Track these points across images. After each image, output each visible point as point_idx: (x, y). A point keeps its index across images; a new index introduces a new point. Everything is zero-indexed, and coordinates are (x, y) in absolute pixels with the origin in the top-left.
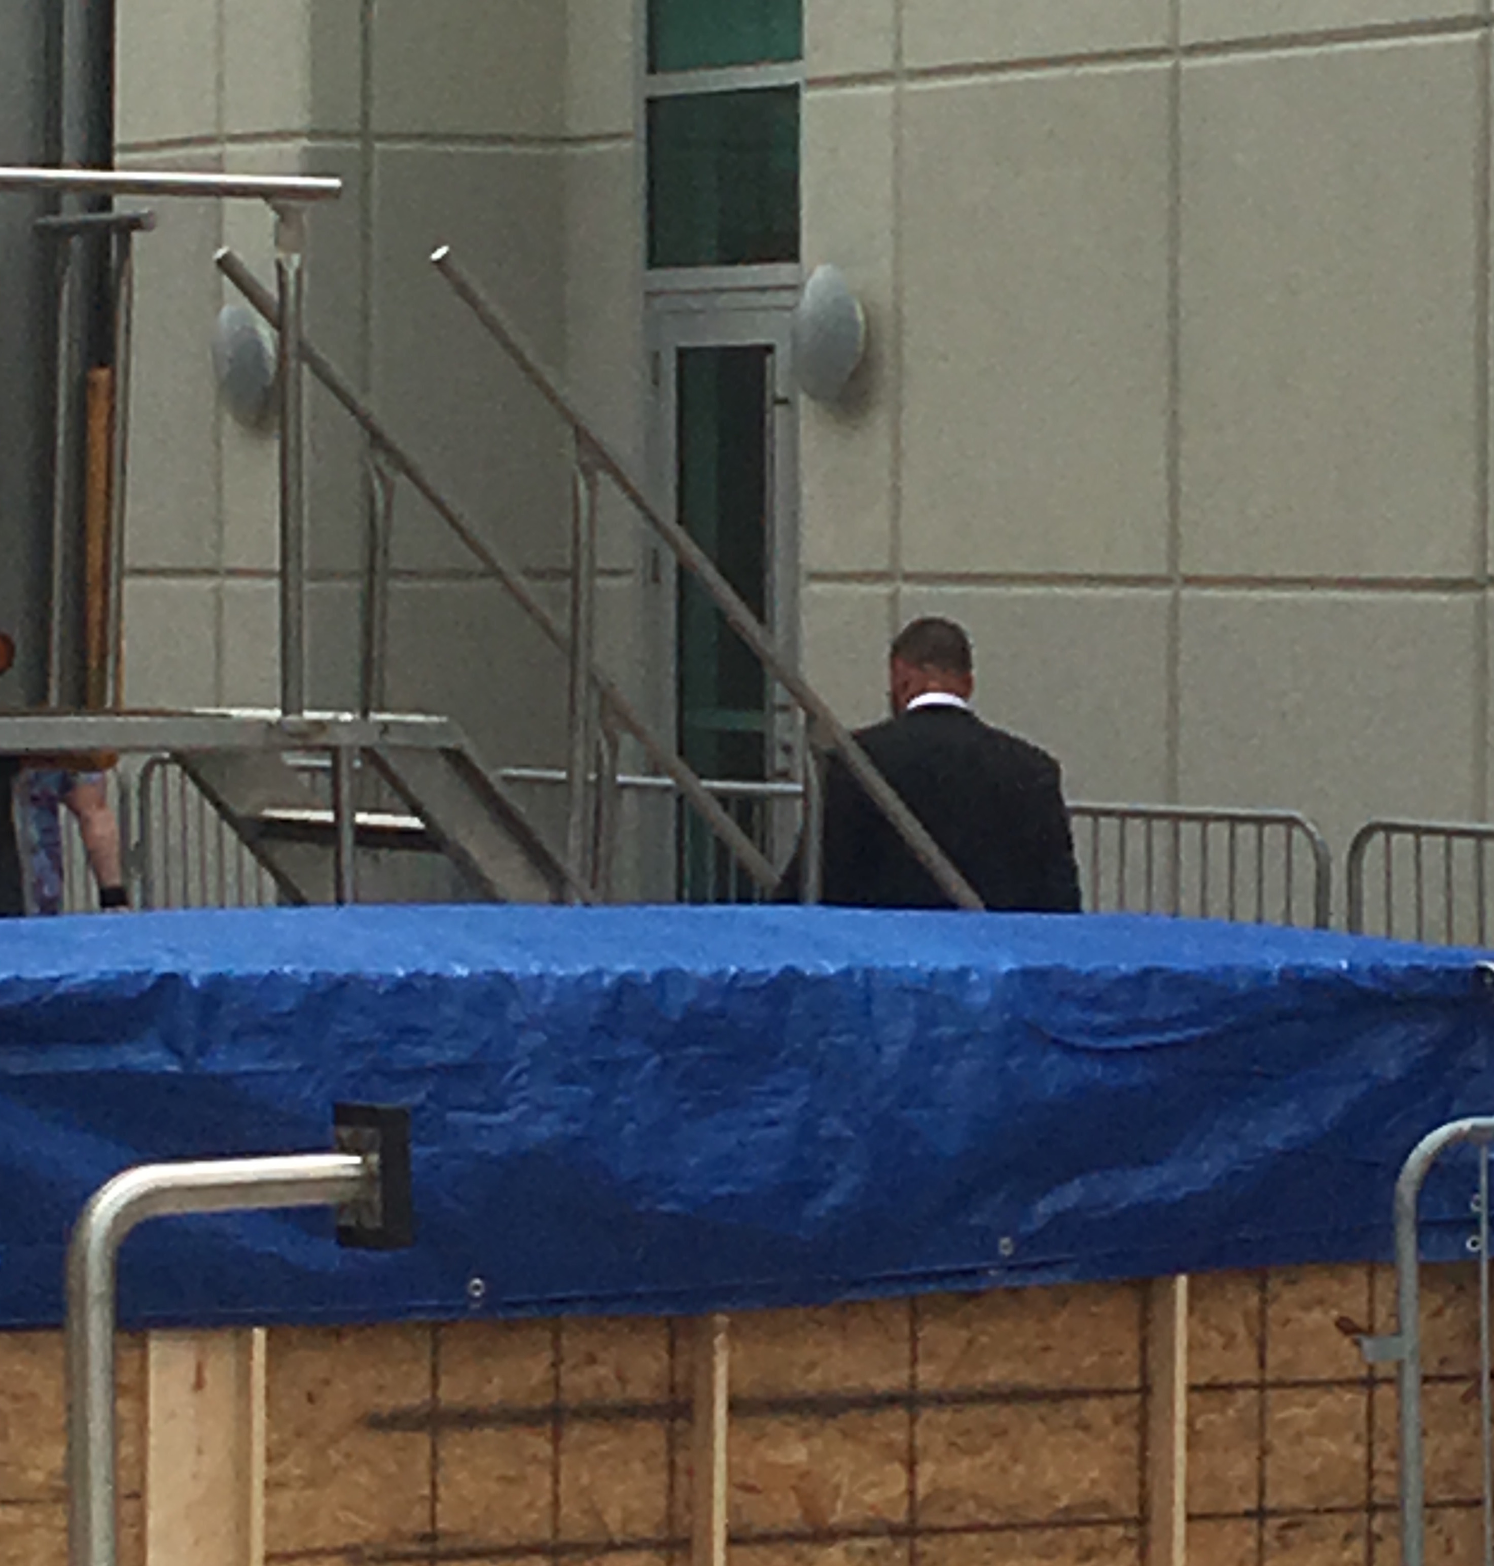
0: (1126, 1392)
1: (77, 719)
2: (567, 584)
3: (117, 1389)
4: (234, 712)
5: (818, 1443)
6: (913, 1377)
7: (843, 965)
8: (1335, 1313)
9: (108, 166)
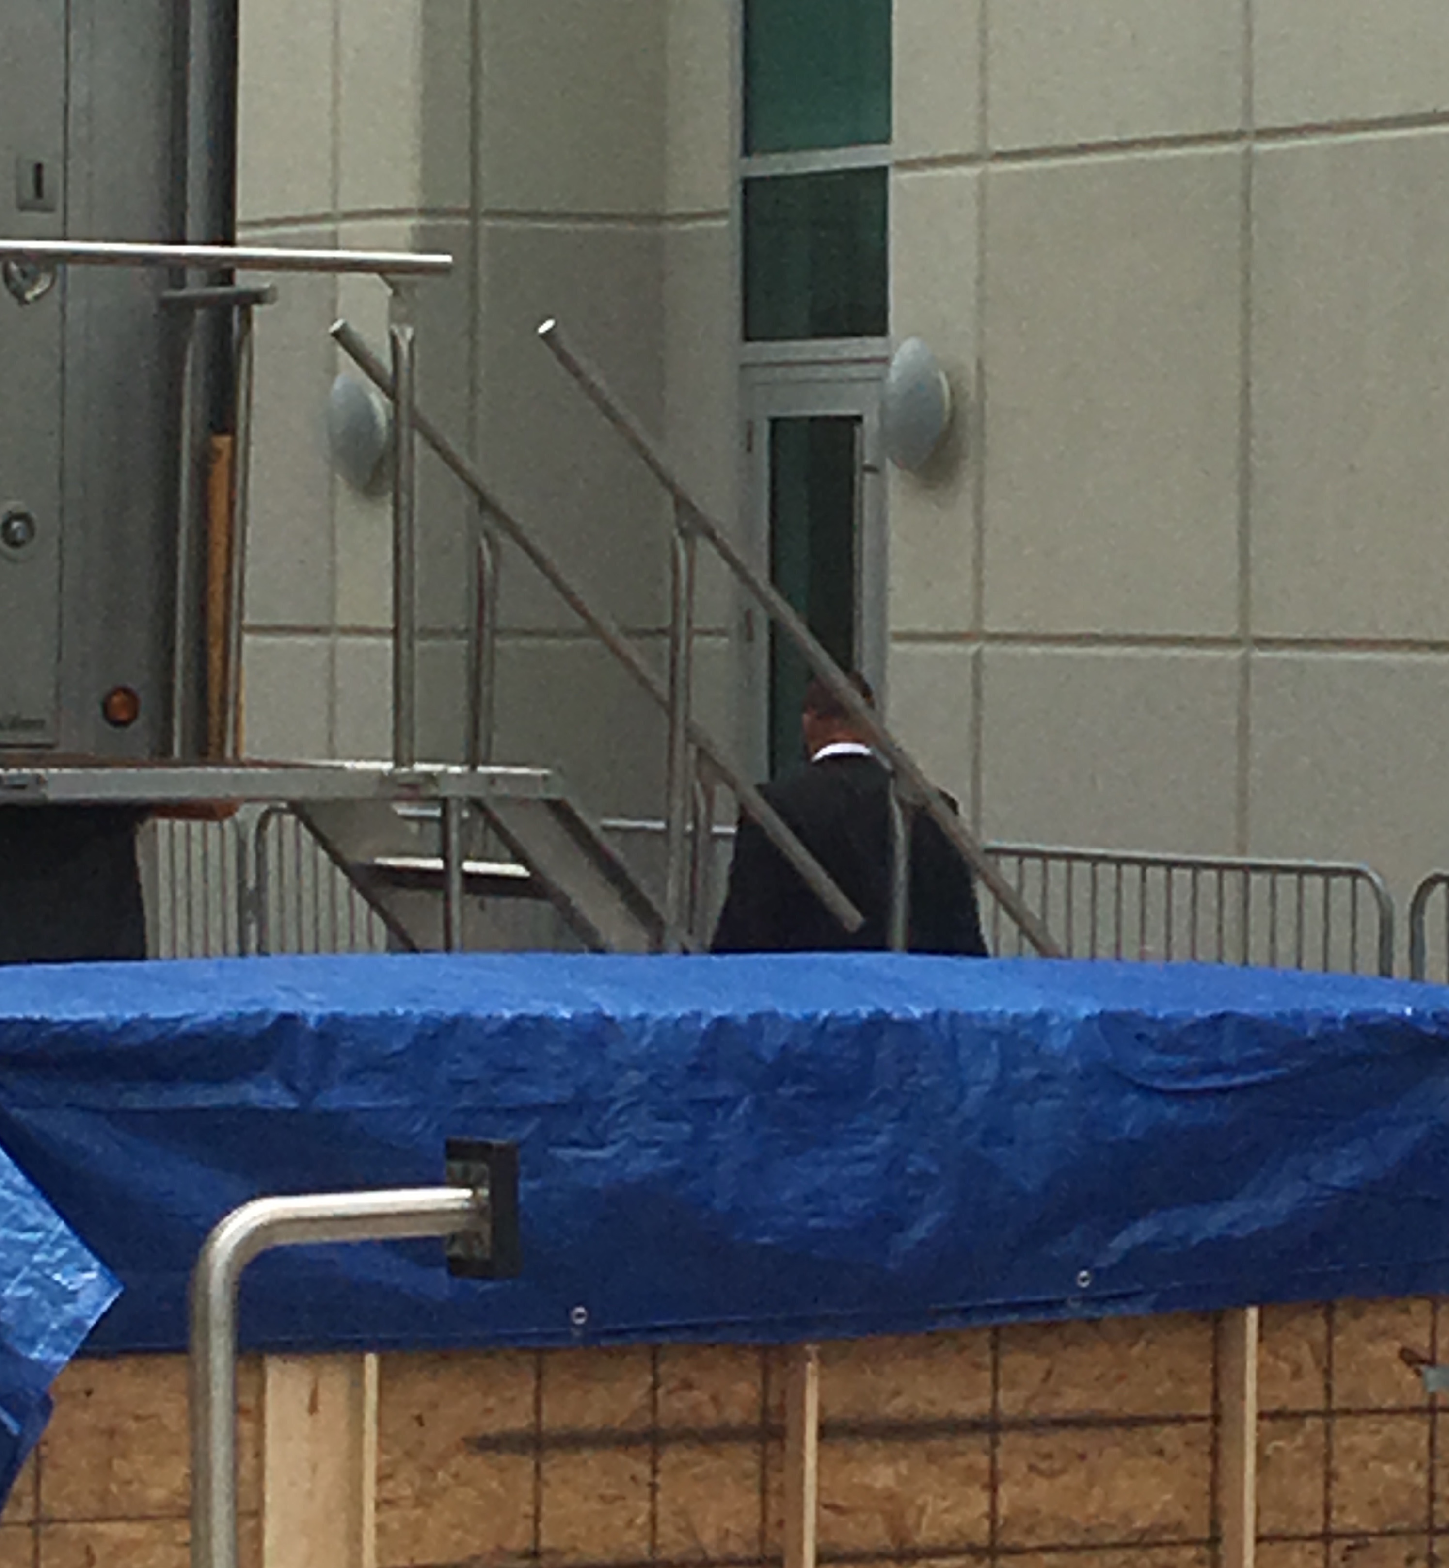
0: (1200, 1419)
1: (198, 770)
2: (667, 642)
3: (238, 1410)
4: (348, 764)
5: (903, 1467)
6: (995, 1403)
7: (930, 1010)
8: (1397, 1345)
9: (229, 242)
